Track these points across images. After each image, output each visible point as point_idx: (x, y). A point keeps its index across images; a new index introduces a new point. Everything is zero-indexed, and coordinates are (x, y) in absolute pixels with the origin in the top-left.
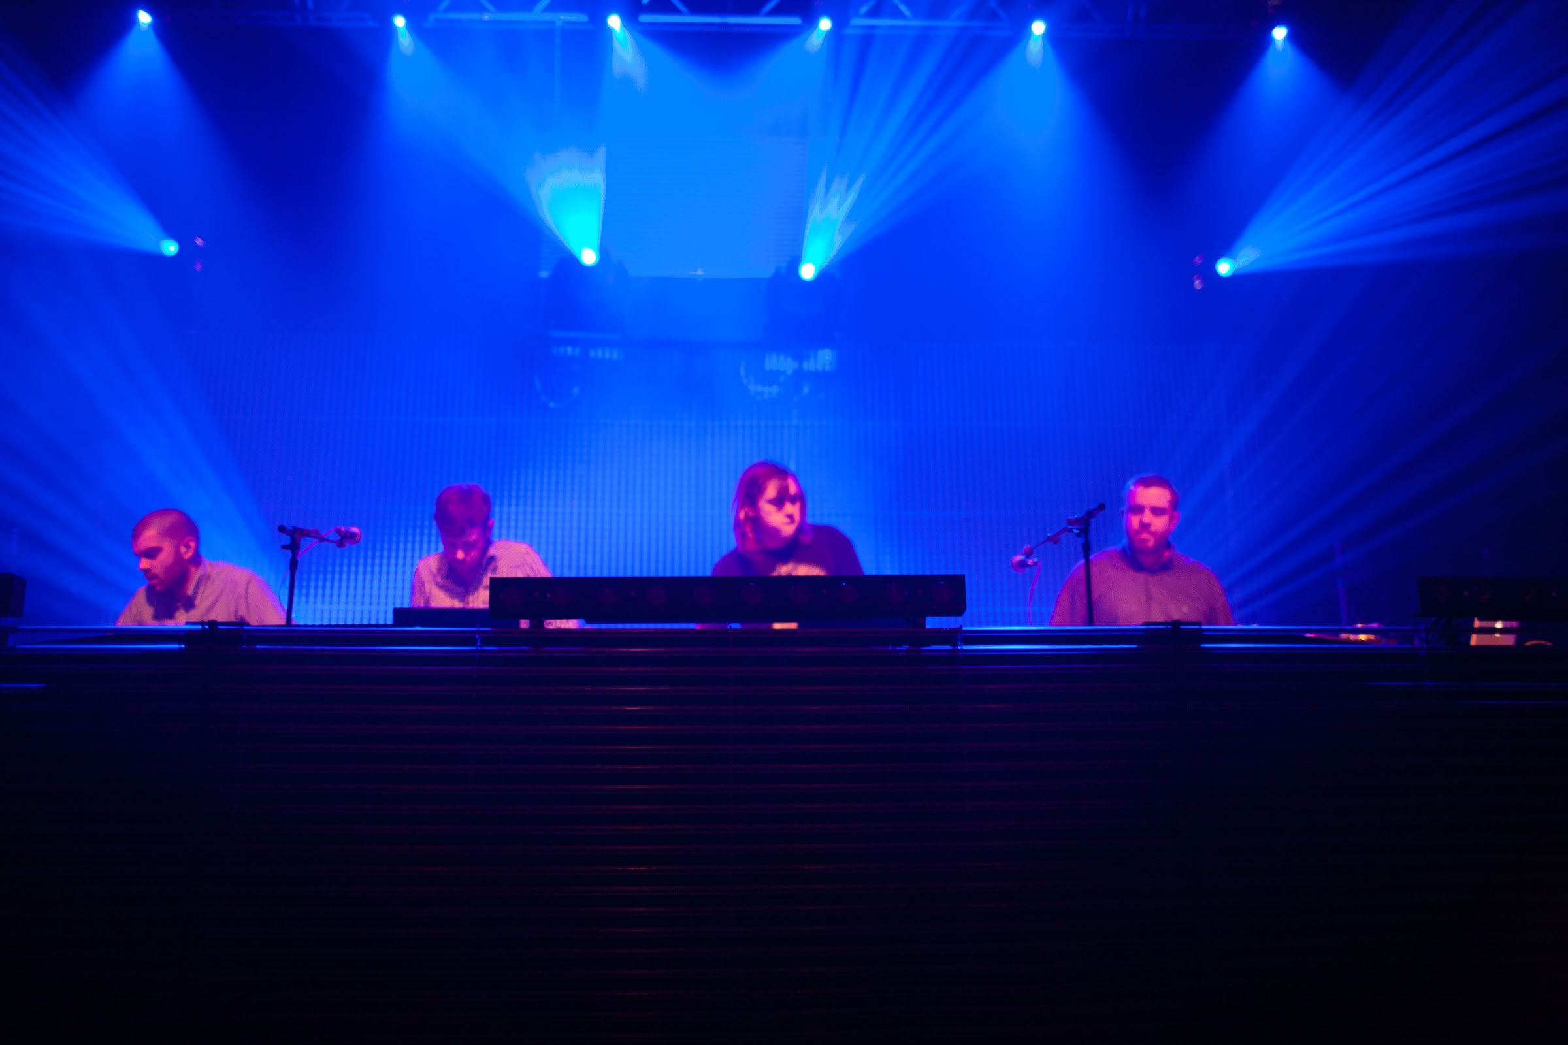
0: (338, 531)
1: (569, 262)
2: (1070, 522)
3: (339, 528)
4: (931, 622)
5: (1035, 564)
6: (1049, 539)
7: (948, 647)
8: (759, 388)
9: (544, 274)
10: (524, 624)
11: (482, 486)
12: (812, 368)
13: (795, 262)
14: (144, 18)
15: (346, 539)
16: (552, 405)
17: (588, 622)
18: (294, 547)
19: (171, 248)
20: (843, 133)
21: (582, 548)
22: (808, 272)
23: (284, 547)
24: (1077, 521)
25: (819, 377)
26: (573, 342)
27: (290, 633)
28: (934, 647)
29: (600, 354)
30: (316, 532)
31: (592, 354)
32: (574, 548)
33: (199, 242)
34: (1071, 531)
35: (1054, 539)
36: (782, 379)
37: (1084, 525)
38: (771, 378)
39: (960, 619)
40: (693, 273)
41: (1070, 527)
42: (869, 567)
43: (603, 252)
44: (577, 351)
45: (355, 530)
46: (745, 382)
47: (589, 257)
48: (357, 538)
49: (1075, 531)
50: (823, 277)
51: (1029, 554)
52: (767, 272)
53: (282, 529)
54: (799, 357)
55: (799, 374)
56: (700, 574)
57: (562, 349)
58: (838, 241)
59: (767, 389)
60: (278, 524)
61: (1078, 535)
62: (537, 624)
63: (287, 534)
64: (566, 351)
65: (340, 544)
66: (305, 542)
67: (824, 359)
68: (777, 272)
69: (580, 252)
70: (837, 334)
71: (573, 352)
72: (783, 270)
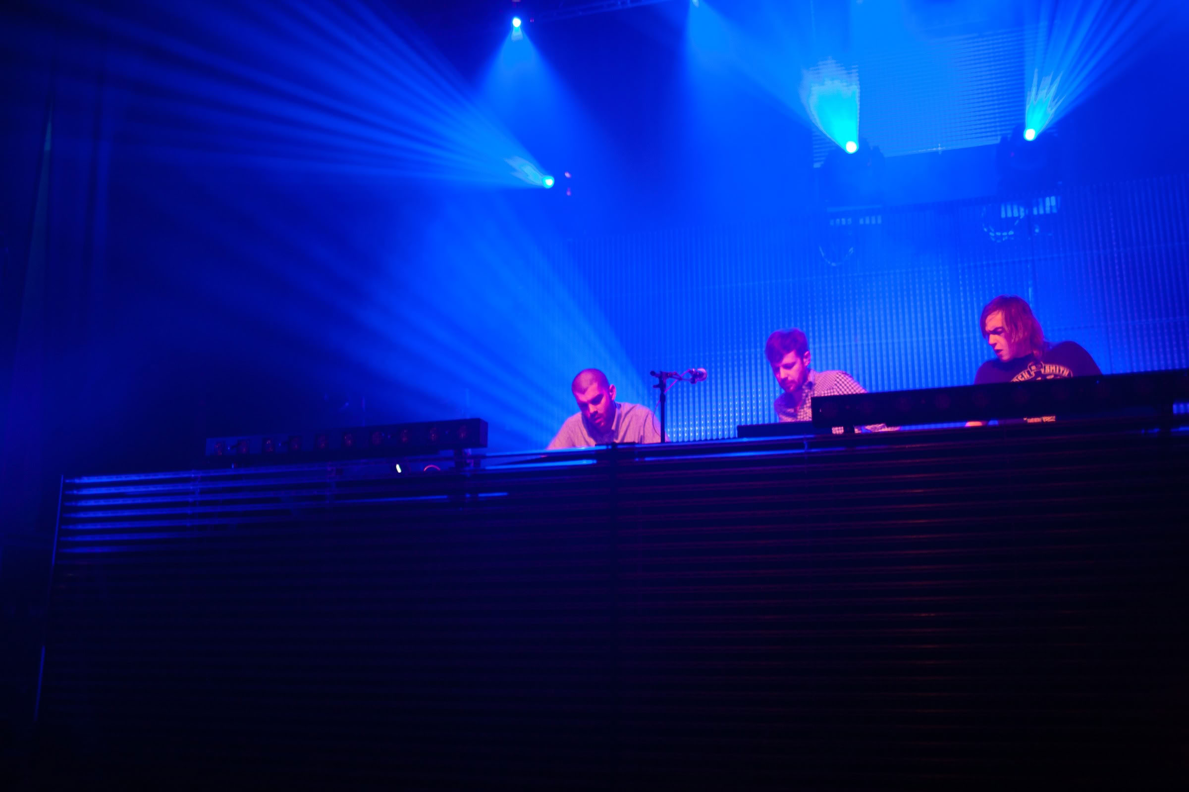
0: (691, 372)
1: (839, 151)
3: (691, 369)
4: (1179, 408)
8: (998, 234)
9: (817, 165)
11: (799, 329)
12: (1042, 212)
13: (1021, 128)
14: (517, 22)
15: (697, 377)
16: (833, 264)
18: (662, 386)
19: (549, 182)
20: (1052, 19)
21: (867, 371)
22: (1030, 135)
23: (655, 387)
25: (1046, 219)
26: (846, 214)
27: (665, 449)
29: (867, 222)
30: (676, 374)
31: (861, 222)
32: (861, 372)
33: (567, 175)
36: (1017, 222)
38: (1009, 223)
40: (934, 149)
42: (1105, 368)
44: (850, 221)
45: (702, 370)
46: (985, 230)
47: (851, 147)
48: (704, 376)
50: (1042, 137)
52: (997, 140)
53: (653, 373)
54: (1029, 206)
55: (1029, 217)
56: (969, 383)
57: (838, 220)
59: (1005, 234)
60: (651, 369)
63: (656, 377)
64: (841, 221)
65: (693, 381)
66: (668, 382)
67: (1051, 202)
68: (1004, 139)
69: (845, 144)
70: (1060, 183)
71: (847, 221)
72: (1009, 136)
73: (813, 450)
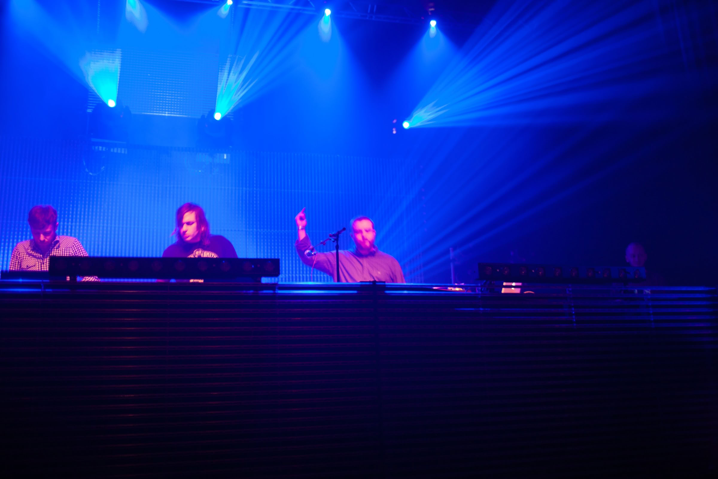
1: (103, 105)
2: (331, 236)
4: (265, 280)
5: (315, 254)
6: (322, 243)
7: (271, 292)
8: (193, 170)
9: (89, 111)
10: (68, 278)
12: (218, 162)
13: (213, 112)
16: (91, 174)
22: (218, 116)
24: (334, 235)
25: (221, 166)
26: (102, 144)
28: (265, 292)
29: (115, 151)
31: (112, 150)
34: (331, 240)
35: (324, 243)
36: (204, 166)
37: (336, 236)
38: (199, 165)
39: (276, 279)
41: (330, 238)
43: (118, 101)
44: (104, 149)
46: (186, 167)
47: (112, 104)
49: (332, 239)
50: (224, 119)
51: (312, 250)
52: (198, 116)
54: (212, 156)
55: (212, 164)
56: (158, 256)
57: (97, 147)
61: (334, 242)
62: (73, 279)
64: (99, 148)
68: (203, 116)
69: (108, 101)
70: (231, 147)
71: (102, 149)
72: (206, 115)
73: (47, 290)
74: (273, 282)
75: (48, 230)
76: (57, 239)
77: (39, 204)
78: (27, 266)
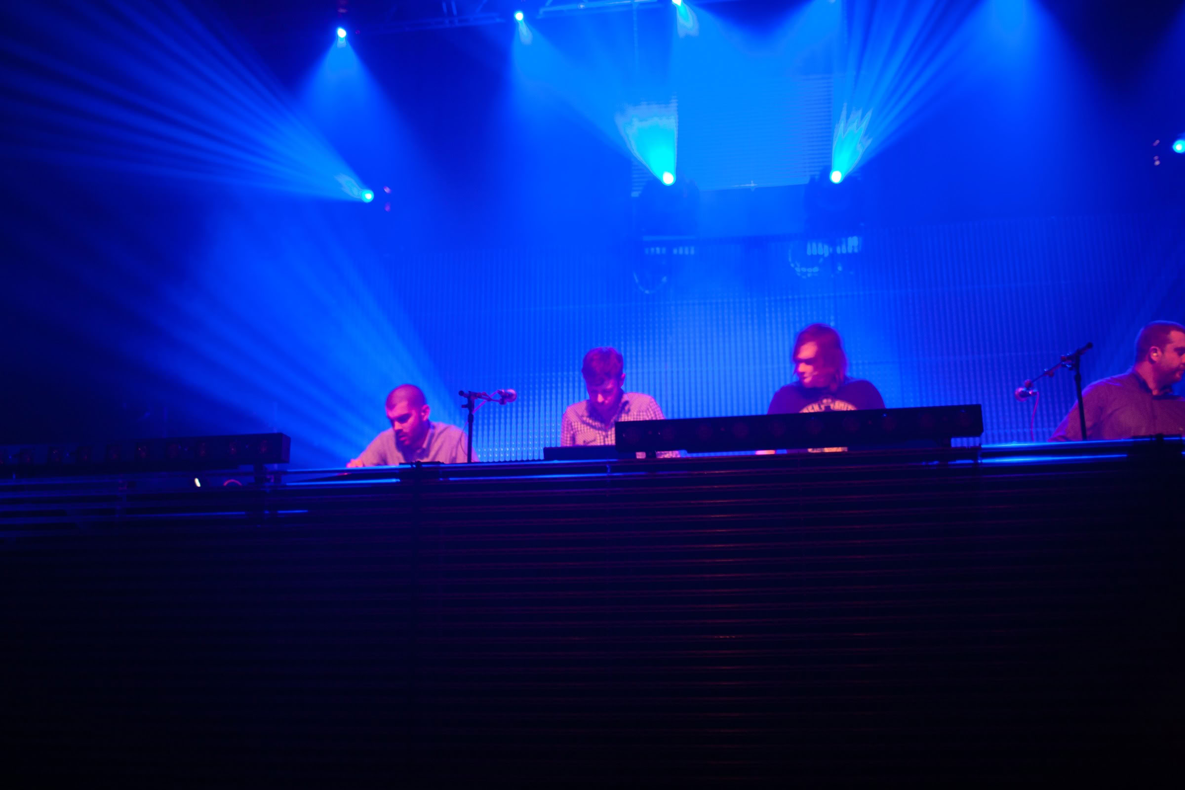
0: (500, 393)
1: (656, 183)
2: (1063, 359)
3: (500, 390)
4: (957, 442)
5: (1034, 394)
6: (1045, 374)
7: (970, 461)
8: (804, 270)
9: (635, 194)
10: (640, 455)
12: (844, 251)
13: (827, 170)
14: (342, 33)
15: (506, 398)
16: (647, 292)
17: (689, 452)
18: (470, 406)
19: (368, 196)
20: (859, 68)
21: (675, 398)
22: (836, 177)
23: (464, 406)
24: (1069, 358)
25: (849, 259)
26: (660, 244)
27: (472, 469)
28: (958, 462)
29: (681, 252)
30: (485, 394)
31: (675, 251)
32: (669, 399)
33: (387, 190)
34: (1065, 366)
35: (1050, 374)
36: (821, 260)
37: (1075, 360)
38: (813, 260)
39: (977, 439)
40: (747, 185)
41: (1063, 363)
43: (679, 173)
44: (664, 250)
45: (512, 391)
46: (792, 265)
47: (668, 179)
48: (514, 397)
49: (1067, 365)
50: (848, 180)
51: (1029, 386)
52: (805, 181)
53: (461, 393)
54: (833, 244)
55: (834, 258)
57: (652, 249)
58: (860, 151)
59: (810, 270)
60: (459, 390)
61: (1070, 369)
62: (651, 455)
63: (465, 397)
64: (655, 250)
65: (502, 402)
66: (478, 402)
67: (853, 243)
68: (812, 180)
69: (662, 176)
70: (862, 224)
71: (661, 251)
72: (817, 177)
73: (615, 474)
74: (972, 445)
75: (610, 386)
76: (625, 398)
77: (594, 346)
78: (584, 442)
